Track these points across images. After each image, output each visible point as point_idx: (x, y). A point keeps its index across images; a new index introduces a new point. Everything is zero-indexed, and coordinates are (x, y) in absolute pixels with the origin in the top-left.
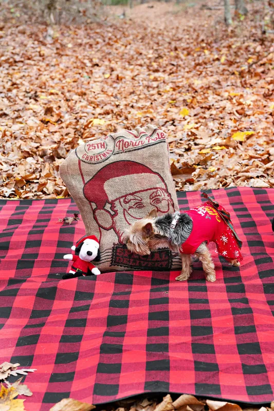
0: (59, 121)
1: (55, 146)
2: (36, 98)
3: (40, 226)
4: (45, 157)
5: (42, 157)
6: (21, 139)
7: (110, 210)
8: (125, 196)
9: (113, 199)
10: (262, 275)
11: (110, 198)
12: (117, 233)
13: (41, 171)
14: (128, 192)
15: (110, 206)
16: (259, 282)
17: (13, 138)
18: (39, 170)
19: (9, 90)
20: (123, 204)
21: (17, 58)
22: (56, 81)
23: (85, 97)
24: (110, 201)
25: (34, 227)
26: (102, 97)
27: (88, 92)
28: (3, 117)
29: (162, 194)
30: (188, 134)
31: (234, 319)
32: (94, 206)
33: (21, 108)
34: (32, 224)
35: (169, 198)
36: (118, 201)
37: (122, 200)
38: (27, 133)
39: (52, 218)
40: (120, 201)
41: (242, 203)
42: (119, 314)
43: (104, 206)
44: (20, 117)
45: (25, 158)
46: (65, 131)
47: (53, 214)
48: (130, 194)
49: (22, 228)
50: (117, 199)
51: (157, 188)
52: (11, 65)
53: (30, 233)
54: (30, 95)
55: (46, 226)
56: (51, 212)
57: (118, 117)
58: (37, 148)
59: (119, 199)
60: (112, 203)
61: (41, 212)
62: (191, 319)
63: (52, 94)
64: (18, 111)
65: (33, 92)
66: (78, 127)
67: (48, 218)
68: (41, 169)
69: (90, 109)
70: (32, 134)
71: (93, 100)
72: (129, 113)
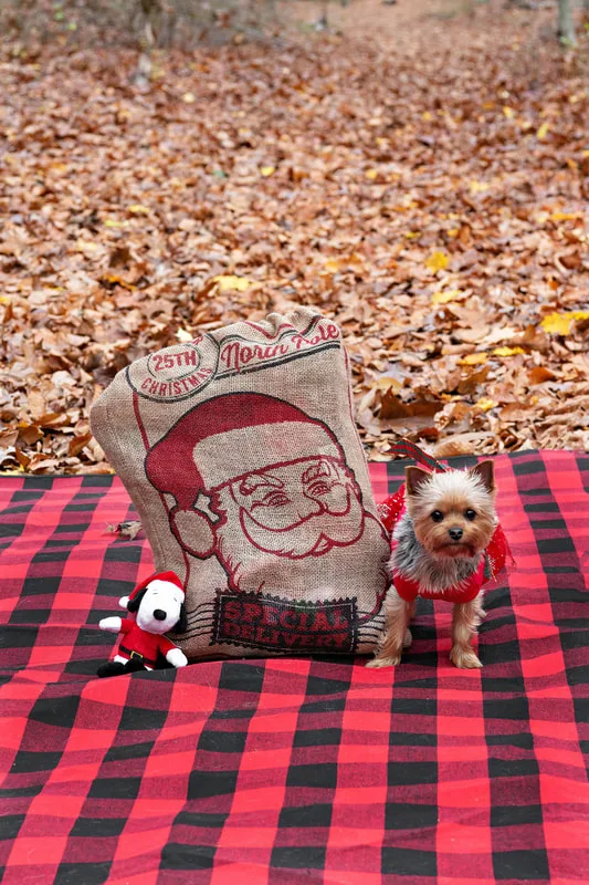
0: (142, 281)
1: (124, 342)
2: (93, 225)
3: (61, 543)
4: (95, 372)
5: (89, 370)
6: (47, 326)
7: (207, 511)
8: (244, 477)
9: (216, 485)
10: (573, 676)
11: (209, 483)
12: (225, 566)
13: (83, 406)
14: (251, 470)
15: (208, 500)
16: (564, 692)
17: (29, 323)
18: (80, 401)
19: (35, 207)
20: (238, 495)
21: (64, 129)
22: (147, 183)
23: (210, 223)
24: (208, 489)
25: (49, 543)
26: (250, 223)
27: (217, 211)
28: (13, 271)
29: (333, 472)
30: (437, 317)
31: (492, 786)
32: (171, 502)
33: (56, 250)
34: (45, 537)
35: (349, 480)
36: (227, 488)
37: (236, 486)
38: (62, 312)
39: (94, 521)
40: (231, 490)
41: (548, 491)
42: (218, 768)
43: (195, 502)
44: (52, 272)
45: (52, 371)
46: (151, 306)
47: (96, 513)
48: (256, 472)
49: (21, 546)
50: (224, 485)
51: (319, 457)
52: (46, 145)
53: (37, 559)
54: (80, 218)
55: (77, 542)
56: (93, 507)
57: (282, 272)
58: (83, 347)
59: (229, 483)
60: (213, 495)
61: (69, 508)
62: (389, 785)
63: (132, 215)
64: (49, 256)
65: (87, 212)
66: (182, 297)
67: (83, 522)
68: (84, 401)
69: (218, 252)
70: (74, 314)
71: (227, 229)
72: (310, 261)
